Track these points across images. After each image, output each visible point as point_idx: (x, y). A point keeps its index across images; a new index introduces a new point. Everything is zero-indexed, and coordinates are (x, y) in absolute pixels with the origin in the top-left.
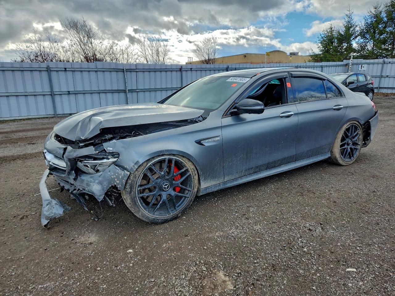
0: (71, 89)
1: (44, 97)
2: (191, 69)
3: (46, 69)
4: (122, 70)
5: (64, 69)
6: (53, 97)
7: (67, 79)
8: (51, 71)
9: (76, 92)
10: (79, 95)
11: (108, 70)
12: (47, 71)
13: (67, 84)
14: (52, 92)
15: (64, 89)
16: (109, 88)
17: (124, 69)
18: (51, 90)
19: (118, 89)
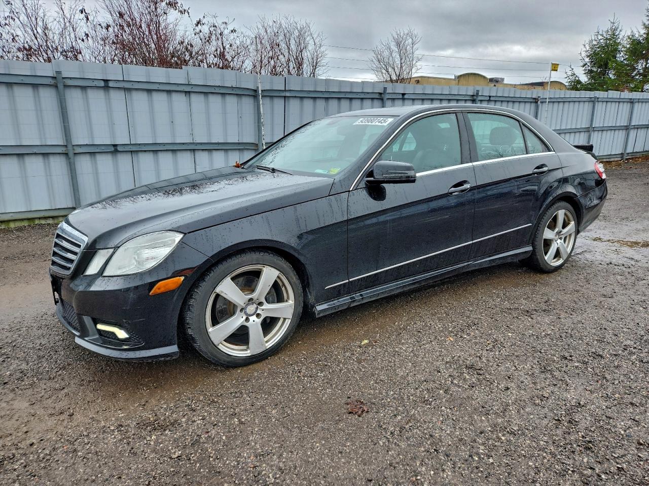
0: (122, 139)
1: (46, 161)
2: (403, 94)
3: (52, 82)
4: (252, 93)
5: (102, 84)
6: (72, 160)
7: (110, 111)
8: (66, 86)
9: (134, 149)
10: (141, 155)
11: (217, 91)
12: (56, 86)
13: (112, 124)
14: (70, 148)
15: (103, 138)
16: (217, 138)
17: (255, 91)
18: (67, 140)
19: (240, 141)
